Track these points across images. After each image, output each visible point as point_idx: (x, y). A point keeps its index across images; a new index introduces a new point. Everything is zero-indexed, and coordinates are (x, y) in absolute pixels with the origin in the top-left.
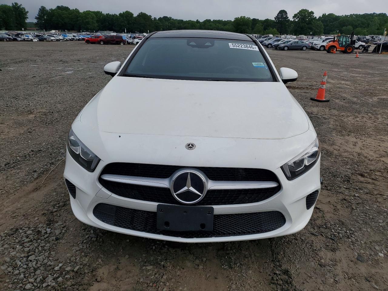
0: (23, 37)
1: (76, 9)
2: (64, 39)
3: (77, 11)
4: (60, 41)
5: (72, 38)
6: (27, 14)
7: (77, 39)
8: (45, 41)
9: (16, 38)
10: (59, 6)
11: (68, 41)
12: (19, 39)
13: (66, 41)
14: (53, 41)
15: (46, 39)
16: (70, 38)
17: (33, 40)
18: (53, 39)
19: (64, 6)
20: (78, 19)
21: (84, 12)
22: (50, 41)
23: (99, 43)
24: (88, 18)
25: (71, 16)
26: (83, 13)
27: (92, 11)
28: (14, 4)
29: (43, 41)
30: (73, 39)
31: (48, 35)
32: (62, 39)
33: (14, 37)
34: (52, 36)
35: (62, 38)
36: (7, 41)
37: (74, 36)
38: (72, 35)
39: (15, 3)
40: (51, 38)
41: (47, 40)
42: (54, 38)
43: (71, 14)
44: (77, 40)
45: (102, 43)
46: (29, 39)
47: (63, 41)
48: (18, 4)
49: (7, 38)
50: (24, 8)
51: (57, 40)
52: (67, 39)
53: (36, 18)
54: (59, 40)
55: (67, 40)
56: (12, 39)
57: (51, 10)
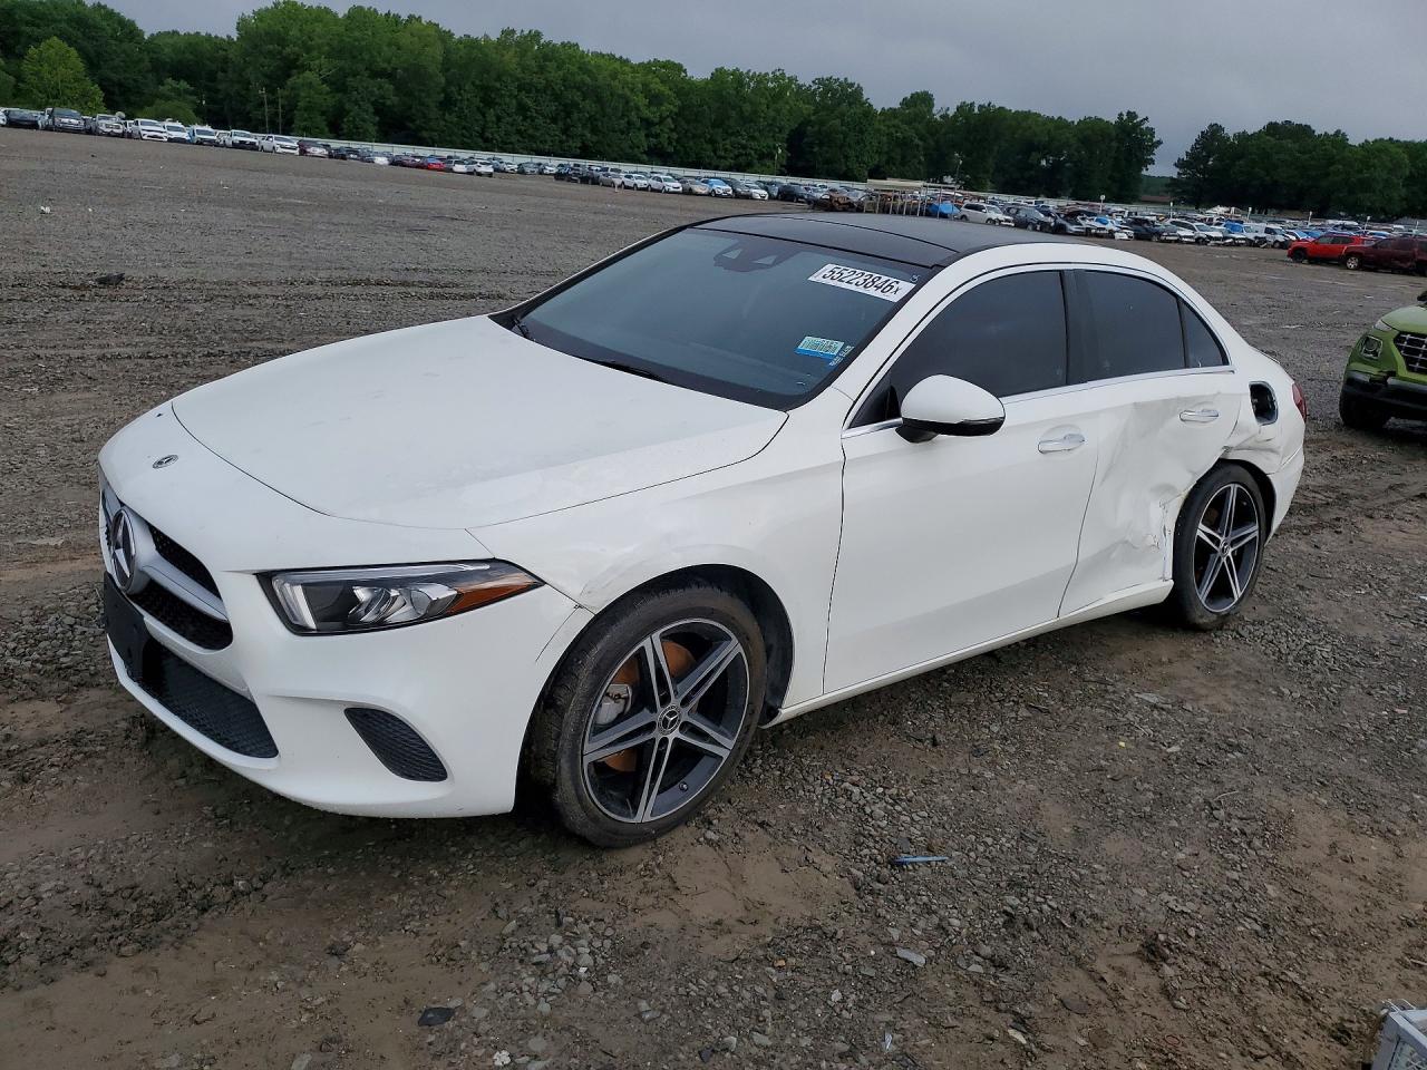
0: (1087, 223)
1: (1338, 132)
2: (1225, 238)
3: (1338, 139)
4: (1206, 243)
5: (1256, 238)
6: (1156, 151)
7: (1277, 241)
8: (1155, 238)
9: (1064, 222)
10: (1276, 123)
11: (1239, 245)
12: (1073, 228)
13: (1230, 245)
14: (1182, 242)
15: (1159, 234)
16: (1251, 236)
17: (1116, 234)
18: (1185, 237)
19: (1296, 121)
20: (1332, 168)
21: (1365, 146)
22: (1170, 241)
23: (1340, 261)
24: (1374, 166)
25: (1307, 156)
26: (1362, 146)
27: (1402, 140)
28: (1125, 117)
29: (1150, 240)
30: (1263, 240)
31: (1173, 223)
32: (1217, 239)
33: (1060, 221)
34: (1184, 225)
35: (1221, 235)
36: (1035, 229)
37: (1268, 231)
38: (1264, 225)
39: (1129, 113)
40: (1178, 232)
41: (1163, 238)
42: (1189, 233)
43: (1310, 152)
44: (1277, 245)
45: (1352, 264)
46: (1104, 229)
47: (1219, 245)
48: (1136, 117)
49: (1039, 222)
50: (1151, 131)
51: (1199, 241)
52: (1234, 239)
53: (1180, 164)
54: (1204, 239)
55: (1235, 244)
56: (1051, 227)
57: (1243, 137)
